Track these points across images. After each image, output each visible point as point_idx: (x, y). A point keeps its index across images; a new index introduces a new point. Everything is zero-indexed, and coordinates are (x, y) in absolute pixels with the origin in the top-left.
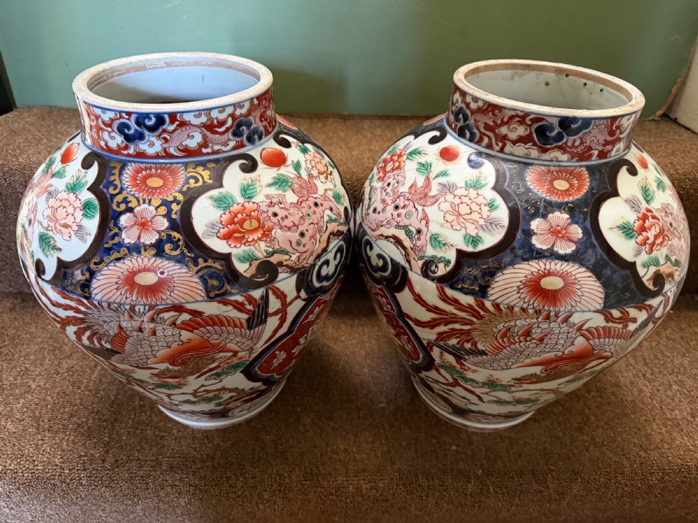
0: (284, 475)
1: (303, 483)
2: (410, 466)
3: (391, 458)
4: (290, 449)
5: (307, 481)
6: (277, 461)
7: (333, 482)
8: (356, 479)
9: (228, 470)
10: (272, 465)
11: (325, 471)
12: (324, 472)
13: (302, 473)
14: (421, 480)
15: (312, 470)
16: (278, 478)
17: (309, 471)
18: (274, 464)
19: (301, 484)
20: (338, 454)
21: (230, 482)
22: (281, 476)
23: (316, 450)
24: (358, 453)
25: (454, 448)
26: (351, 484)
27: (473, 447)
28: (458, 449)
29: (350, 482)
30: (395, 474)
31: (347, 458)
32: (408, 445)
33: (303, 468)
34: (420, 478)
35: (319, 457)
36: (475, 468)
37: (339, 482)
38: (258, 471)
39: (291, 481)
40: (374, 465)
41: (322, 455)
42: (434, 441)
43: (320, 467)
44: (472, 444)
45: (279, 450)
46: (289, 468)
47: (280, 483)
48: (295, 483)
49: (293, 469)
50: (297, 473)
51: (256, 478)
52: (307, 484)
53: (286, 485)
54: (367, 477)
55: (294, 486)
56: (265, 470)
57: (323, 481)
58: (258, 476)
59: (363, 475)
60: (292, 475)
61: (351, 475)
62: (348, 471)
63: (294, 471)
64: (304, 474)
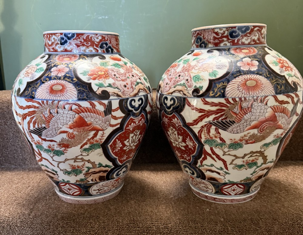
0: (119, 221)
1: (129, 225)
2: (185, 218)
4: (123, 211)
5: (131, 224)
8: (157, 223)
9: (91, 219)
10: (114, 217)
12: (140, 220)
14: (191, 224)
15: (134, 219)
17: (132, 219)
18: (115, 216)
19: (128, 226)
21: (92, 225)
22: (118, 222)
23: (136, 211)
24: (158, 212)
25: (208, 210)
28: (210, 211)
29: (154, 224)
30: (177, 221)
31: (152, 214)
32: (184, 209)
33: (129, 218)
34: (190, 223)
36: (219, 218)
38: (107, 219)
39: (123, 224)
40: (166, 217)
41: (139, 213)
42: (198, 208)
43: (138, 218)
44: (218, 209)
46: (122, 218)
47: (117, 225)
48: (125, 225)
49: (124, 218)
50: (126, 220)
51: (105, 223)
52: (131, 226)
53: (121, 226)
54: (162, 222)
55: (125, 227)
56: (110, 219)
57: (140, 224)
58: (106, 222)
59: (160, 221)
60: (123, 221)
61: (154, 221)
62: (153, 219)
63: (125, 219)
64: (130, 221)
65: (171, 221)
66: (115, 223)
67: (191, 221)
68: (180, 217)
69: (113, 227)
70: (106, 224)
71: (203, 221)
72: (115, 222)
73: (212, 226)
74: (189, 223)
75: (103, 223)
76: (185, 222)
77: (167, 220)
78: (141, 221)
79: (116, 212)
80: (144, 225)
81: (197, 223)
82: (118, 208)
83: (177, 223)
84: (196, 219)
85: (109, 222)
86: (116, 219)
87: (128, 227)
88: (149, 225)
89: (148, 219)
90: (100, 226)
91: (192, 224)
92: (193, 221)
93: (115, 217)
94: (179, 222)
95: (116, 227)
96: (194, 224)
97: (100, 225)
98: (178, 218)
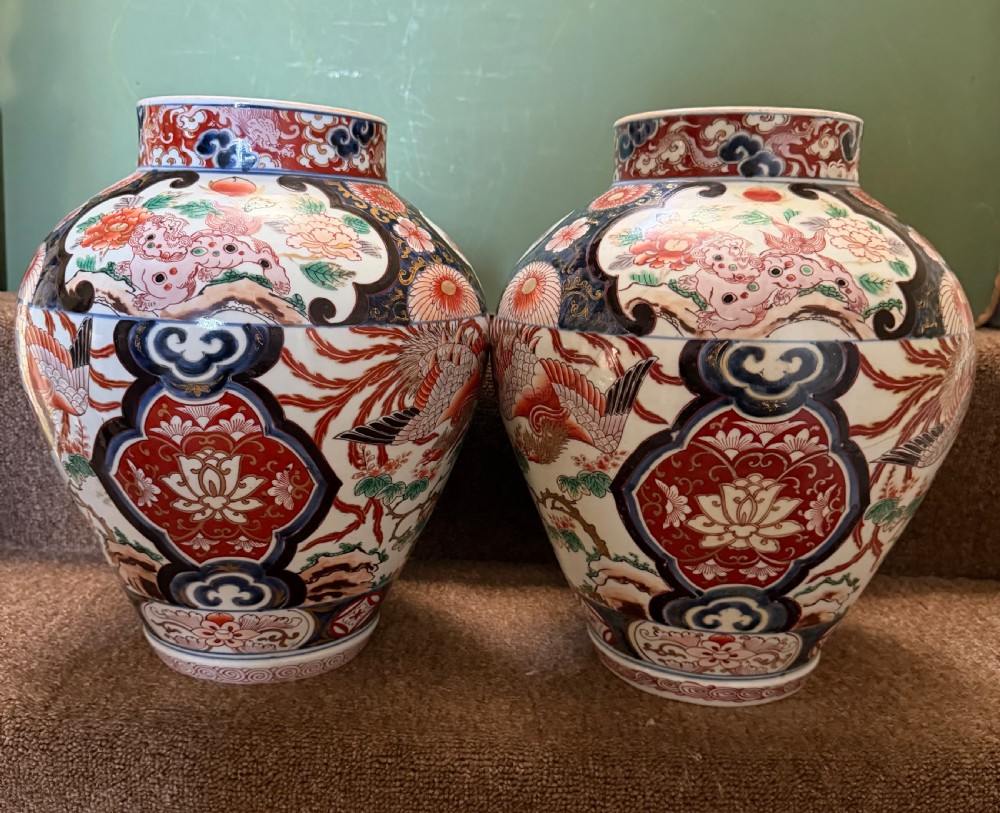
0: (350, 746)
1: (383, 760)
2: (574, 743)
3: (539, 729)
4: (366, 712)
5: (391, 756)
6: (341, 723)
7: (437, 760)
8: (477, 757)
10: (332, 729)
11: (423, 742)
12: (421, 745)
13: (383, 744)
14: (591, 767)
15: (400, 741)
16: (340, 750)
17: (396, 742)
18: (335, 727)
19: (380, 763)
20: (447, 721)
21: (255, 753)
22: (346, 748)
23: (410, 715)
24: (483, 721)
25: (652, 722)
26: (468, 766)
27: (685, 724)
28: (659, 725)
29: (467, 762)
30: (547, 754)
33: (385, 737)
34: (591, 762)
35: (414, 724)
36: (689, 752)
37: (446, 761)
38: (308, 737)
39: (361, 755)
40: (510, 738)
41: (419, 721)
42: (617, 713)
43: (415, 737)
44: (685, 721)
45: (346, 711)
46: (361, 735)
47: (342, 760)
48: (368, 761)
49: (367, 737)
50: (375, 742)
51: (301, 748)
52: (390, 764)
53: (354, 764)
54: (496, 755)
55: (367, 766)
56: (319, 736)
57: (418, 759)
58: (306, 745)
59: (489, 753)
60: (364, 746)
61: (469, 750)
62: (464, 745)
63: (368, 739)
64: (386, 745)
65: (526, 753)
66: (335, 750)
67: (592, 756)
68: (555, 742)
69: (326, 764)
70: (303, 751)
71: (631, 760)
72: (335, 746)
73: (663, 777)
74: (587, 764)
75: (294, 748)
76: (572, 759)
77: (511, 751)
78: (423, 747)
79: (342, 713)
80: (432, 763)
81: (613, 766)
82: (349, 702)
83: (545, 760)
84: (609, 749)
85: (314, 747)
86: (340, 737)
87: (377, 766)
88: (449, 764)
89: (449, 743)
90: (285, 758)
91: (596, 767)
92: (599, 758)
93: (338, 730)
94: (551, 759)
95: (337, 764)
96: (601, 769)
97: (282, 754)
98: (551, 745)
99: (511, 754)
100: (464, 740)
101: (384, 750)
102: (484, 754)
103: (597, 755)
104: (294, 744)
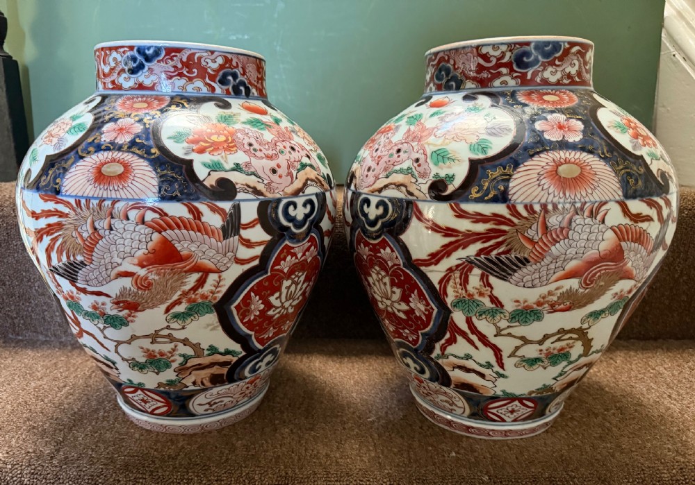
0: (254, 478)
2: (403, 472)
3: (379, 463)
4: (263, 453)
6: (247, 463)
9: (190, 471)
10: (241, 467)
12: (301, 476)
13: (275, 476)
15: (287, 474)
17: (284, 474)
18: (244, 466)
20: (318, 459)
22: (251, 479)
23: (293, 455)
24: (341, 458)
25: (454, 454)
27: (476, 454)
28: (458, 456)
30: (385, 480)
31: (328, 463)
32: (399, 451)
35: (296, 461)
36: (479, 474)
38: (225, 473)
40: (360, 470)
41: (299, 459)
42: (430, 448)
43: (297, 471)
44: (475, 451)
45: (250, 453)
46: (260, 471)
49: (265, 471)
50: (270, 476)
51: (221, 480)
54: (351, 482)
56: (233, 471)
58: (225, 478)
59: (347, 480)
60: (263, 478)
61: (333, 479)
62: (330, 476)
63: (265, 473)
64: (278, 477)
66: (244, 481)
67: (415, 479)
68: (390, 471)
72: (244, 478)
75: (216, 481)
77: (362, 479)
78: (302, 478)
79: (248, 455)
82: (253, 446)
84: (427, 475)
85: (230, 480)
86: (247, 472)
89: (320, 474)
93: (245, 467)
98: (388, 474)
99: (362, 481)
100: (329, 472)
101: (276, 480)
102: (343, 482)
103: (419, 479)
104: (216, 478)
